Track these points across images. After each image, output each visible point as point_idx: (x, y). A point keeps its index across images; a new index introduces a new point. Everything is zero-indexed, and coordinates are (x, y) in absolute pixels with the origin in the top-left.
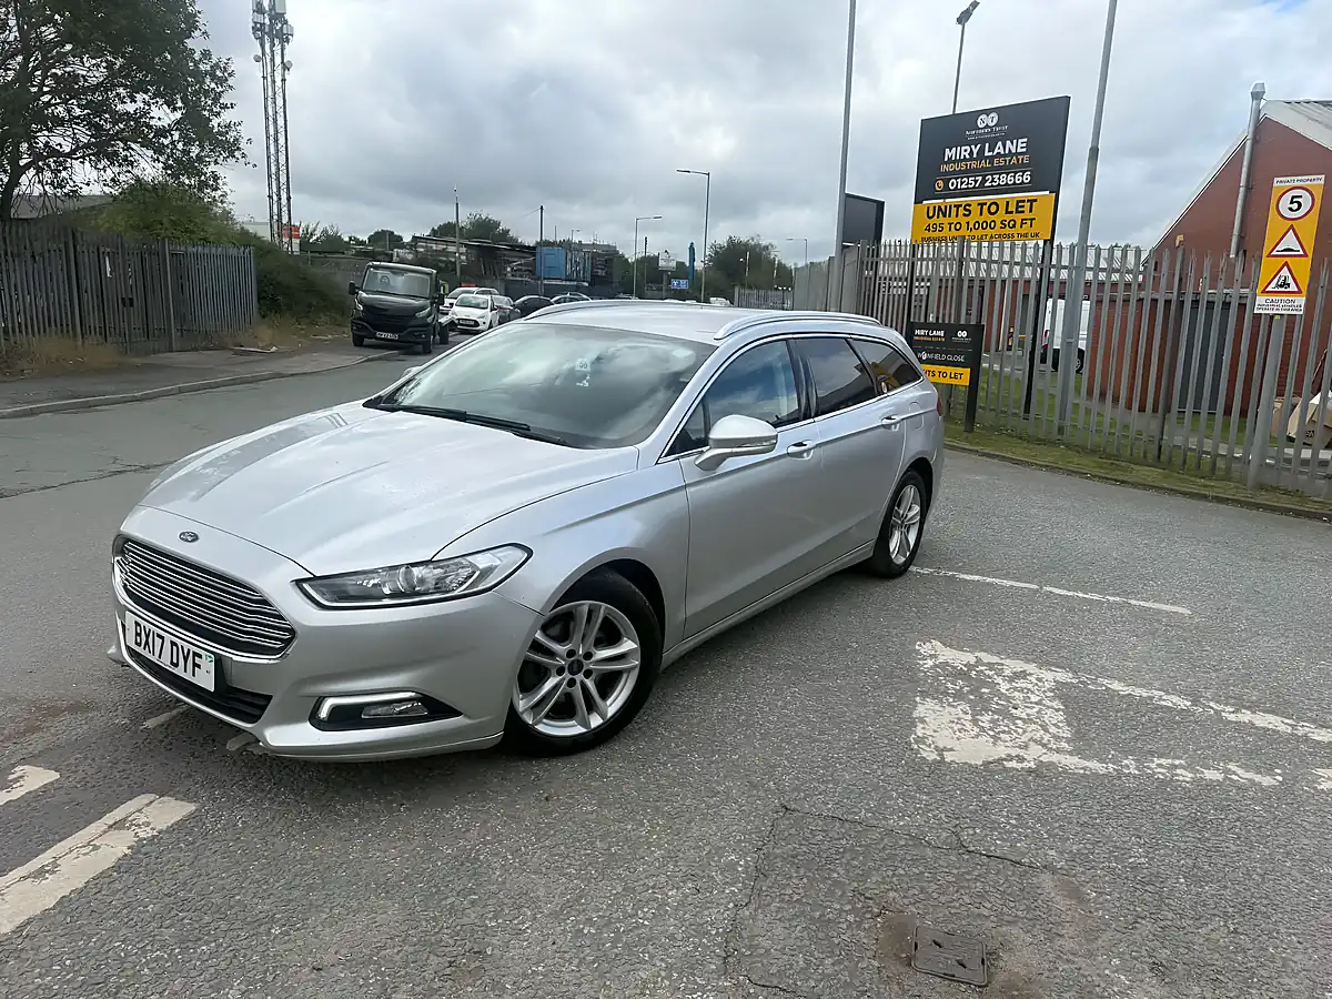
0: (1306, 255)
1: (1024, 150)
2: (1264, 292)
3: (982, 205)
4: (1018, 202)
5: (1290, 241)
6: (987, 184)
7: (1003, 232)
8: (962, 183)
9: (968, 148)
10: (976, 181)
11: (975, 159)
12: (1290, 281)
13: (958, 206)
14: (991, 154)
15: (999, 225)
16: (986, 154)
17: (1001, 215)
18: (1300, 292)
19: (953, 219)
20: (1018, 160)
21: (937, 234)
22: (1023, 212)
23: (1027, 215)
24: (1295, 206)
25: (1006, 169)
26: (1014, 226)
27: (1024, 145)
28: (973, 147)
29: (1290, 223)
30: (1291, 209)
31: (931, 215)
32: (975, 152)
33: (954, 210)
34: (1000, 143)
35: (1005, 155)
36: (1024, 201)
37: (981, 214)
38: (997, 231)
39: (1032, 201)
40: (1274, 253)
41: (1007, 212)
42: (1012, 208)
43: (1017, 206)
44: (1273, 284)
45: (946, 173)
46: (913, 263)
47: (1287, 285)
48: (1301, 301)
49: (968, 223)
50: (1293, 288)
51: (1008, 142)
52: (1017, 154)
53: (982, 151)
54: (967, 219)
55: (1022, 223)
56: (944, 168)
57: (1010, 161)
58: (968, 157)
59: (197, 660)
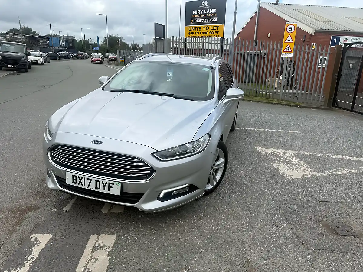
0: (293, 42)
1: (215, 12)
2: (283, 51)
3: (204, 27)
4: (214, 27)
5: (289, 38)
6: (205, 21)
7: (210, 35)
8: (198, 21)
9: (199, 11)
10: (202, 20)
11: (202, 14)
12: (290, 49)
13: (197, 27)
14: (206, 13)
15: (209, 33)
16: (205, 13)
17: (209, 30)
18: (292, 51)
19: (196, 31)
20: (213, 15)
21: (192, 35)
22: (215, 29)
23: (216, 30)
24: (291, 29)
25: (210, 17)
26: (213, 33)
27: (215, 11)
28: (201, 10)
29: (289, 34)
30: (290, 30)
31: (190, 30)
32: (202, 12)
33: (196, 28)
34: (208, 10)
35: (210, 13)
36: (215, 27)
37: (204, 30)
38: (209, 35)
39: (218, 27)
40: (286, 41)
41: (211, 29)
42: (212, 28)
43: (214, 28)
44: (286, 49)
45: (194, 18)
46: (186, 43)
48: (292, 53)
49: (200, 32)
50: (290, 50)
51: (211, 10)
52: (213, 13)
53: (203, 12)
54: (200, 31)
55: (215, 33)
56: (193, 16)
57: (211, 15)
58: (199, 13)
59: (111, 185)
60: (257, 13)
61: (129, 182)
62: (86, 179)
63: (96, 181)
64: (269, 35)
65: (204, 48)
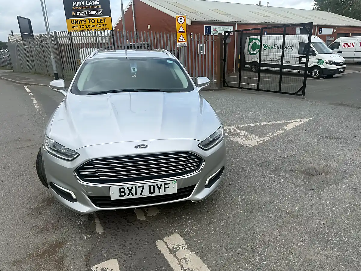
0: (185, 32)
1: (99, 4)
2: (178, 41)
3: (89, 20)
4: (100, 19)
5: (181, 29)
6: (89, 14)
7: (98, 28)
8: (81, 13)
9: (80, 2)
10: (86, 13)
11: (83, 6)
12: (183, 39)
13: (81, 20)
14: (88, 4)
15: (96, 26)
16: (87, 4)
17: (96, 23)
18: (185, 41)
19: (81, 24)
20: (97, 7)
21: (76, 29)
22: (102, 22)
23: (104, 23)
24: (181, 21)
25: (94, 9)
26: (101, 26)
27: (98, 2)
28: (82, 2)
29: (181, 25)
31: (73, 23)
32: (83, 3)
33: (80, 22)
34: (90, 1)
35: (93, 5)
36: (102, 19)
37: (90, 23)
38: (96, 28)
39: (104, 19)
40: (179, 32)
41: (98, 22)
42: (99, 21)
43: (100, 21)
44: (180, 39)
45: (75, 10)
46: (71, 38)
47: (182, 39)
48: (186, 43)
49: (86, 25)
50: (184, 40)
51: (93, 1)
52: (97, 5)
53: (85, 3)
54: (86, 24)
55: (103, 26)
56: (74, 8)
57: (95, 7)
58: (81, 5)
59: (166, 186)
60: (133, 5)
61: (184, 178)
62: (137, 187)
63: (150, 186)
64: (149, 26)
65: (98, 42)
